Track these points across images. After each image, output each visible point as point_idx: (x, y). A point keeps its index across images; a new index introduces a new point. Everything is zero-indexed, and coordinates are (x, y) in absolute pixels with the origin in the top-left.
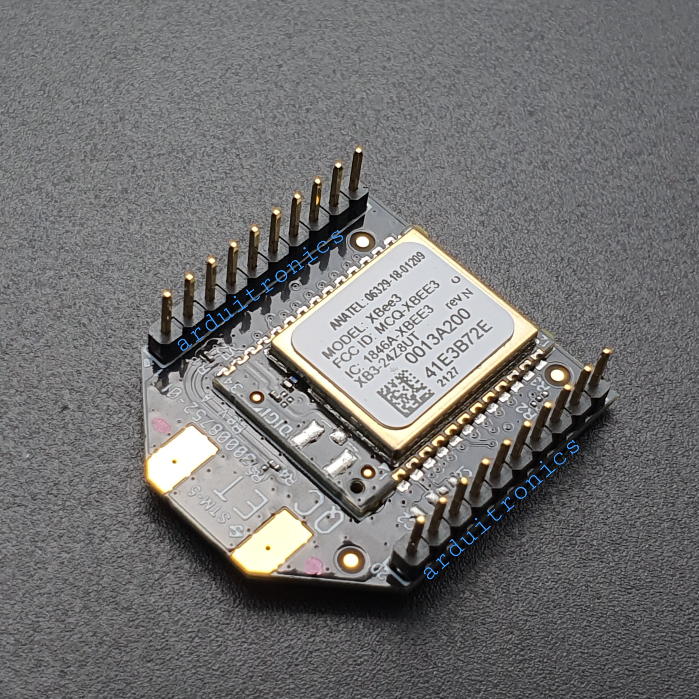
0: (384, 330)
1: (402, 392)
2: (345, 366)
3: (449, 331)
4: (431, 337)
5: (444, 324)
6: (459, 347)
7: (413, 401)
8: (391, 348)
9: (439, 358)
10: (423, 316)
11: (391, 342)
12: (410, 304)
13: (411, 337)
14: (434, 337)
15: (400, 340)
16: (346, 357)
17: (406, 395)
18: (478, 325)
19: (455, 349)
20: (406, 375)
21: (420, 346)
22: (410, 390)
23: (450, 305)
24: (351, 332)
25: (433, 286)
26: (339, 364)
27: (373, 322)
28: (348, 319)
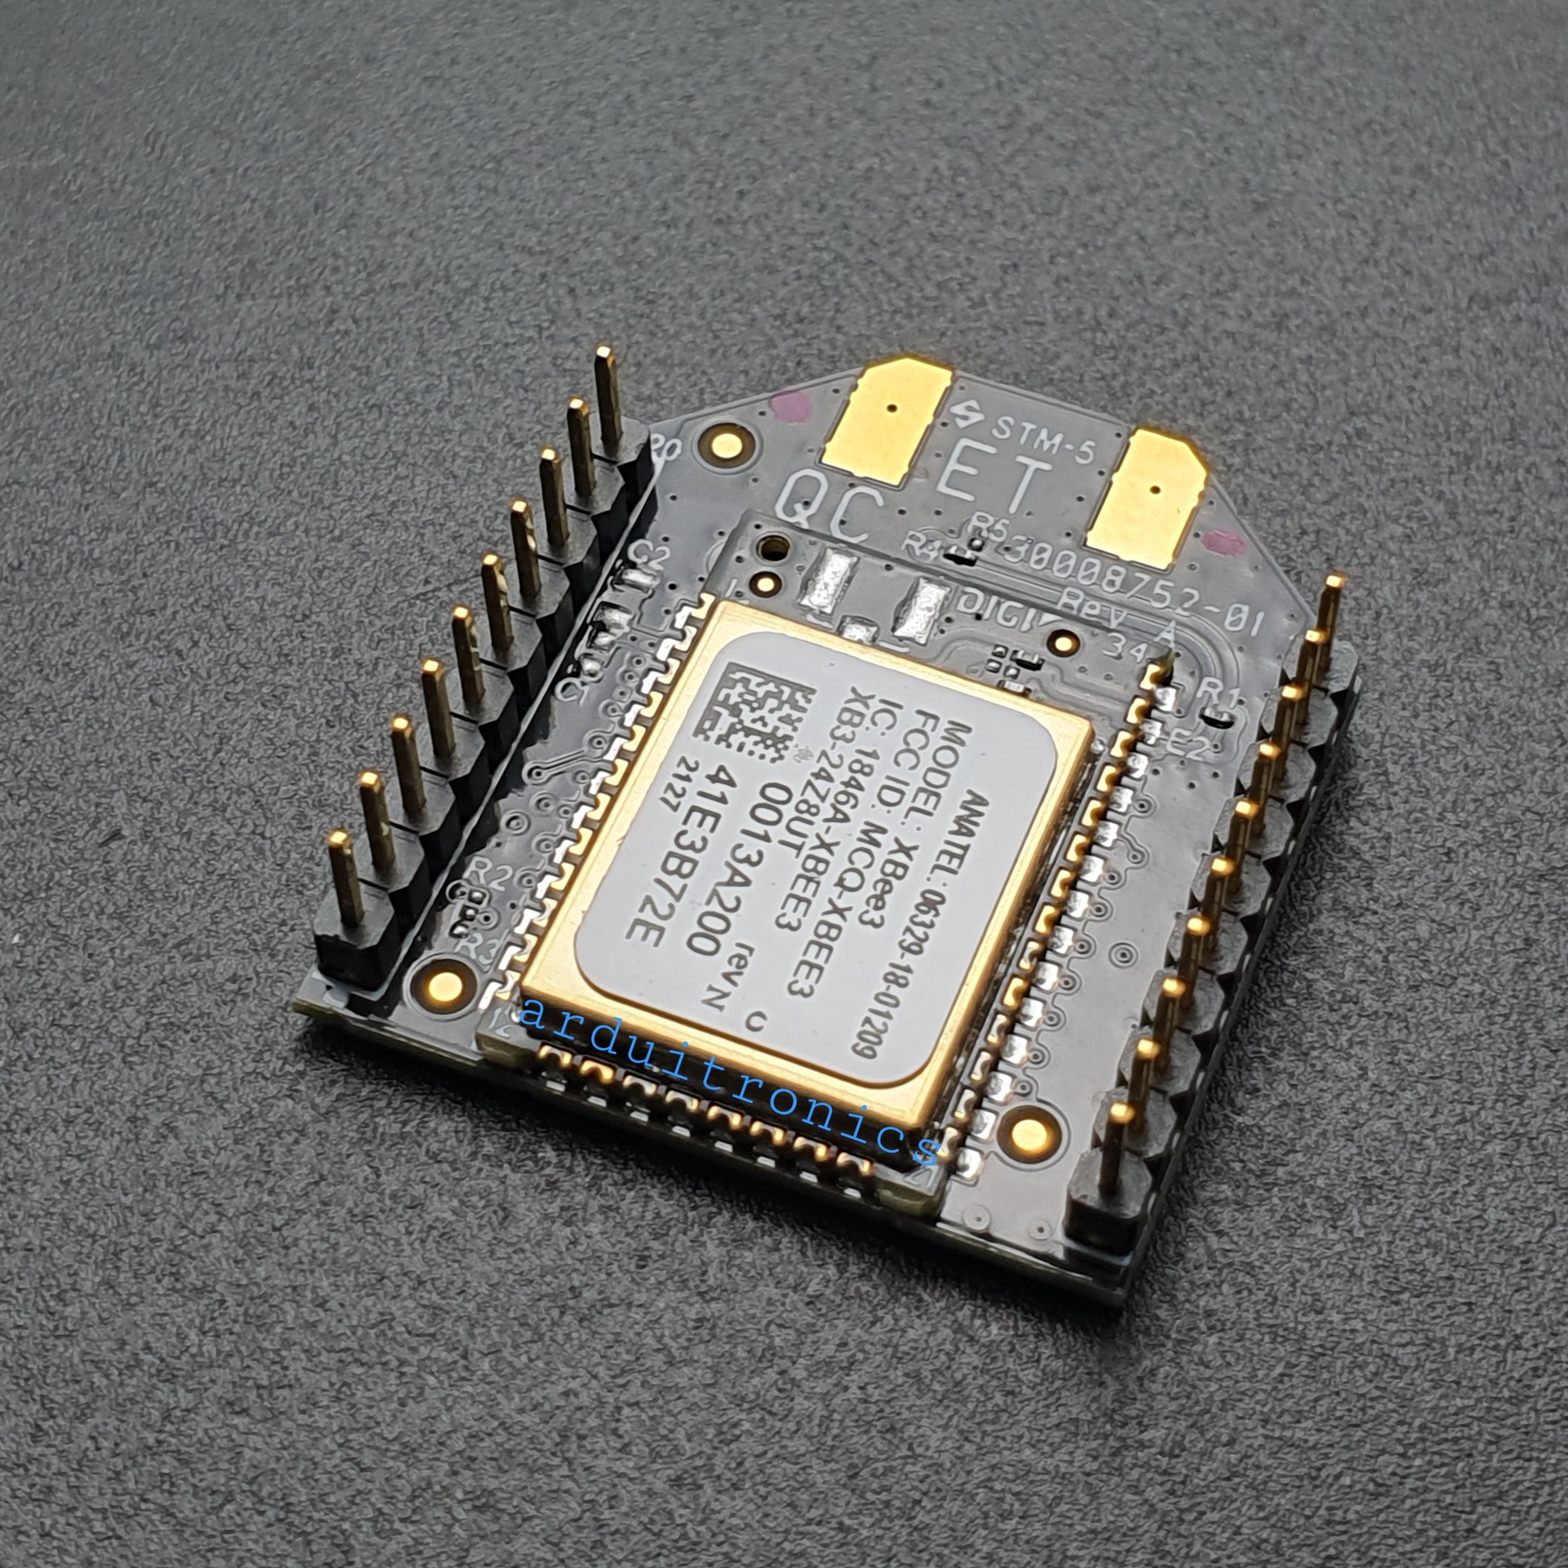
0: (865, 832)
1: (764, 712)
2: (908, 719)
3: (722, 890)
4: (755, 858)
5: (738, 900)
6: (684, 859)
7: (732, 701)
8: (830, 799)
9: (717, 817)
10: (793, 902)
11: (837, 811)
12: (835, 919)
13: (797, 841)
14: (747, 860)
15: (819, 826)
16: (916, 741)
17: (753, 710)
18: (662, 930)
19: (689, 853)
20: (771, 753)
21: (769, 828)
22: (748, 723)
23: (745, 952)
24: (933, 799)
25: (804, 985)
26: (922, 718)
27: (897, 841)
28: (955, 827)
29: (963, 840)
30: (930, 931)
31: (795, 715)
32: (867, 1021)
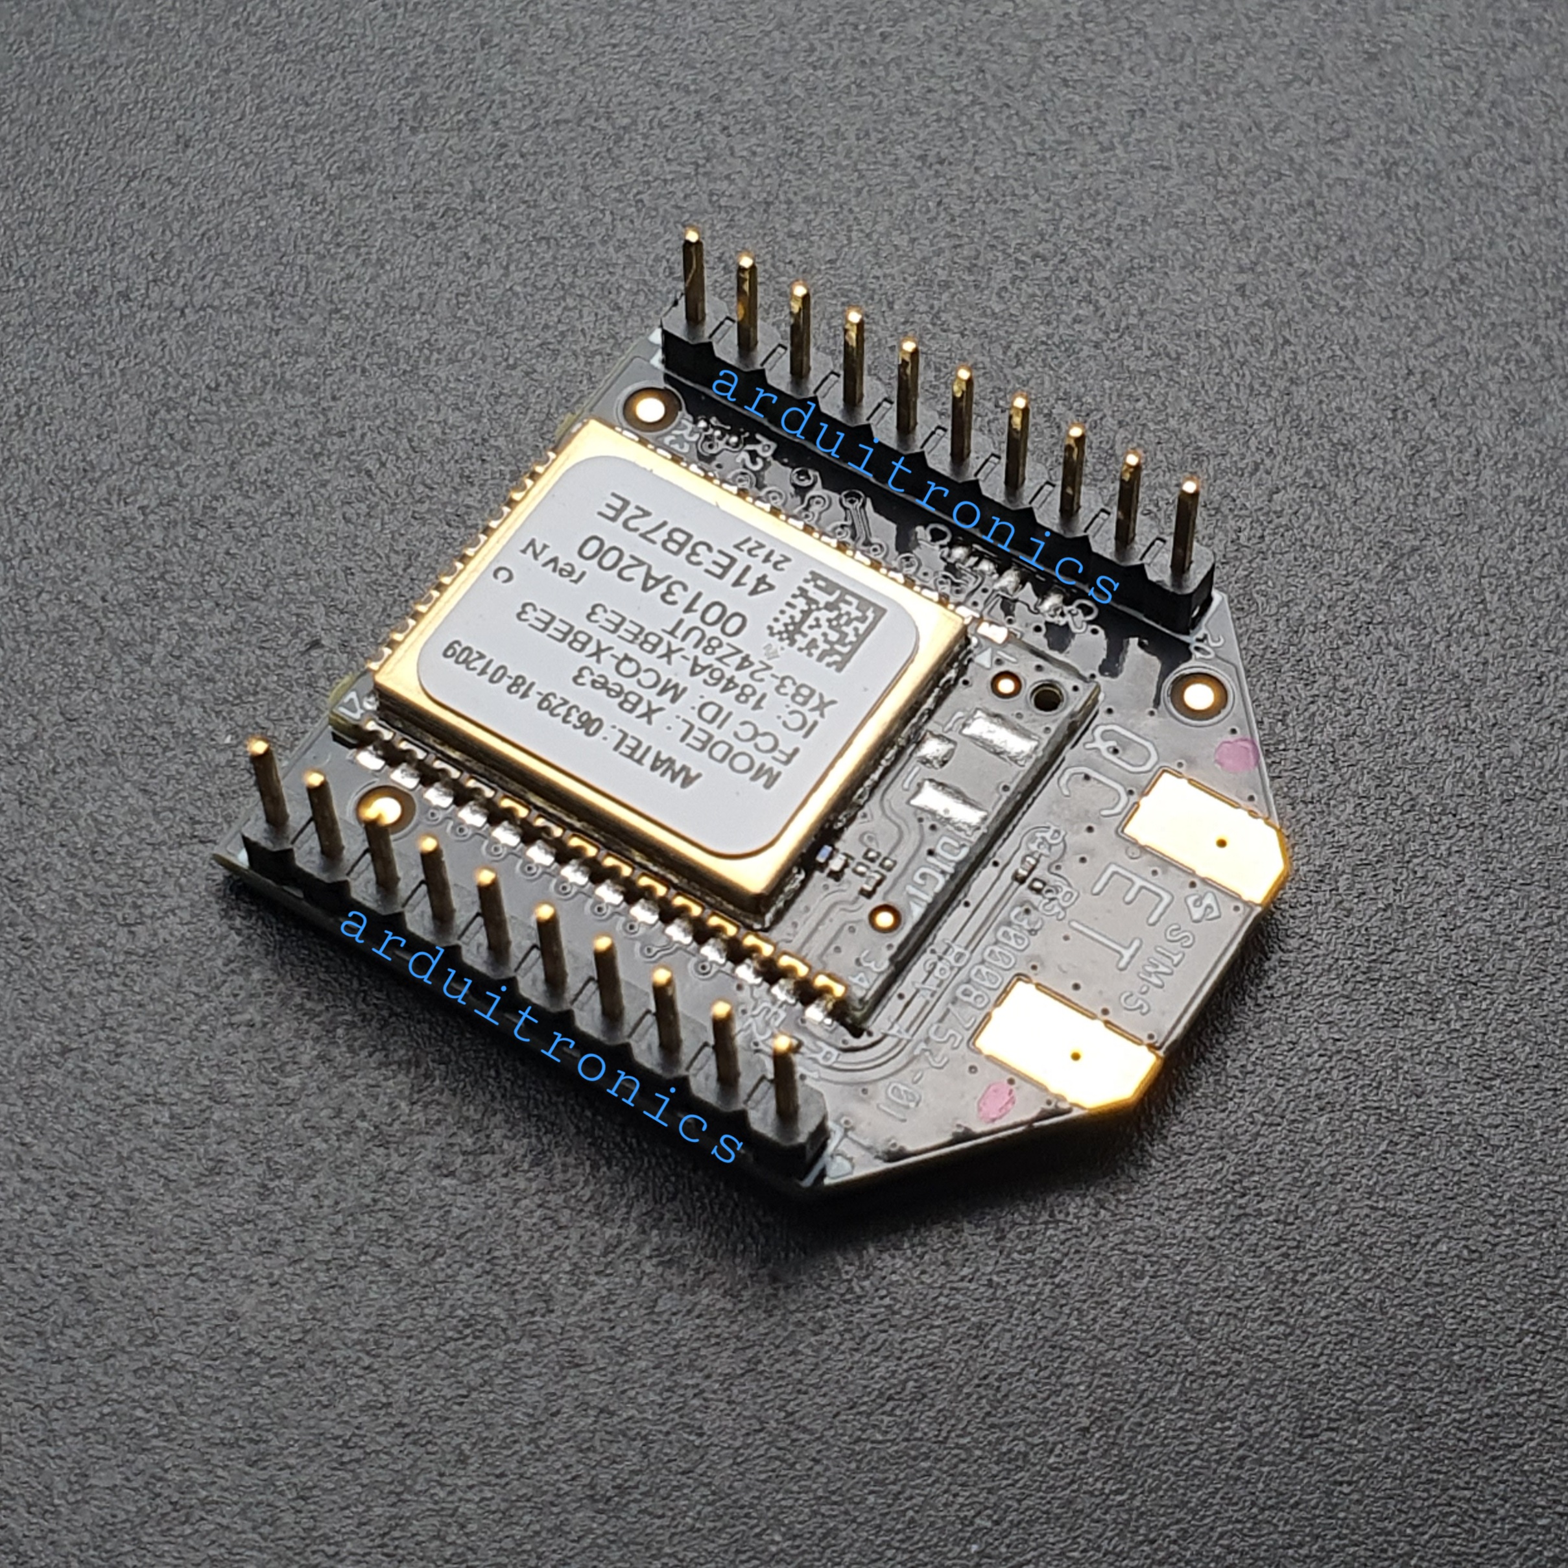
0: (676, 686)
1: (825, 628)
2: (791, 740)
3: (644, 569)
4: (670, 598)
5: (629, 580)
6: (682, 546)
7: (842, 605)
8: (717, 665)
9: (720, 577)
10: (617, 620)
11: (704, 669)
12: (591, 648)
13: (680, 632)
14: (669, 591)
15: (691, 652)
16: (766, 743)
17: (829, 620)
18: (613, 519)
19: (687, 550)
20: (779, 627)
21: (699, 614)
22: (815, 614)
23: (575, 577)
24: (698, 745)
25: (530, 614)
26: (789, 751)
27: (660, 709)
28: (663, 757)
29: (649, 760)
30: (560, 719)
31: (816, 653)
32: (481, 656)
